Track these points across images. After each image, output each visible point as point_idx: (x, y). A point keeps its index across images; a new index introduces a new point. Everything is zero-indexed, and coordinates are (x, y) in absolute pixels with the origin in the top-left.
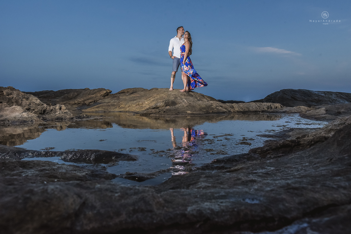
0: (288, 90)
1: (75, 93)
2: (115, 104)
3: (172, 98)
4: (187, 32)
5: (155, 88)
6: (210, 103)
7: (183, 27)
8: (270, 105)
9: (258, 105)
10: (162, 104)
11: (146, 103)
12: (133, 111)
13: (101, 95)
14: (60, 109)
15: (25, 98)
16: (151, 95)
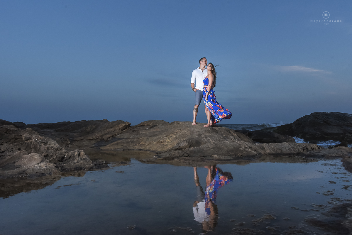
0: (320, 114)
1: (93, 126)
2: (135, 140)
3: (196, 136)
4: (210, 63)
5: (177, 122)
6: (238, 143)
7: (205, 58)
8: (306, 146)
9: (292, 145)
10: (185, 144)
11: (168, 140)
12: (153, 150)
13: (120, 128)
14: (79, 155)
15: (43, 142)
16: (173, 130)
